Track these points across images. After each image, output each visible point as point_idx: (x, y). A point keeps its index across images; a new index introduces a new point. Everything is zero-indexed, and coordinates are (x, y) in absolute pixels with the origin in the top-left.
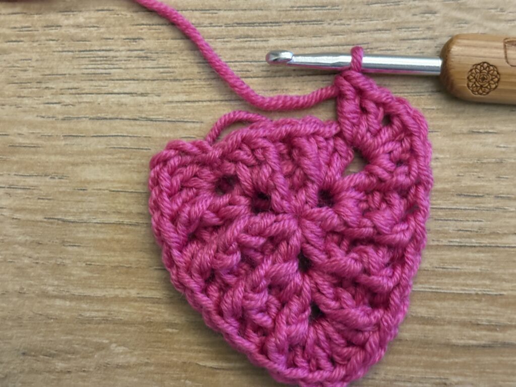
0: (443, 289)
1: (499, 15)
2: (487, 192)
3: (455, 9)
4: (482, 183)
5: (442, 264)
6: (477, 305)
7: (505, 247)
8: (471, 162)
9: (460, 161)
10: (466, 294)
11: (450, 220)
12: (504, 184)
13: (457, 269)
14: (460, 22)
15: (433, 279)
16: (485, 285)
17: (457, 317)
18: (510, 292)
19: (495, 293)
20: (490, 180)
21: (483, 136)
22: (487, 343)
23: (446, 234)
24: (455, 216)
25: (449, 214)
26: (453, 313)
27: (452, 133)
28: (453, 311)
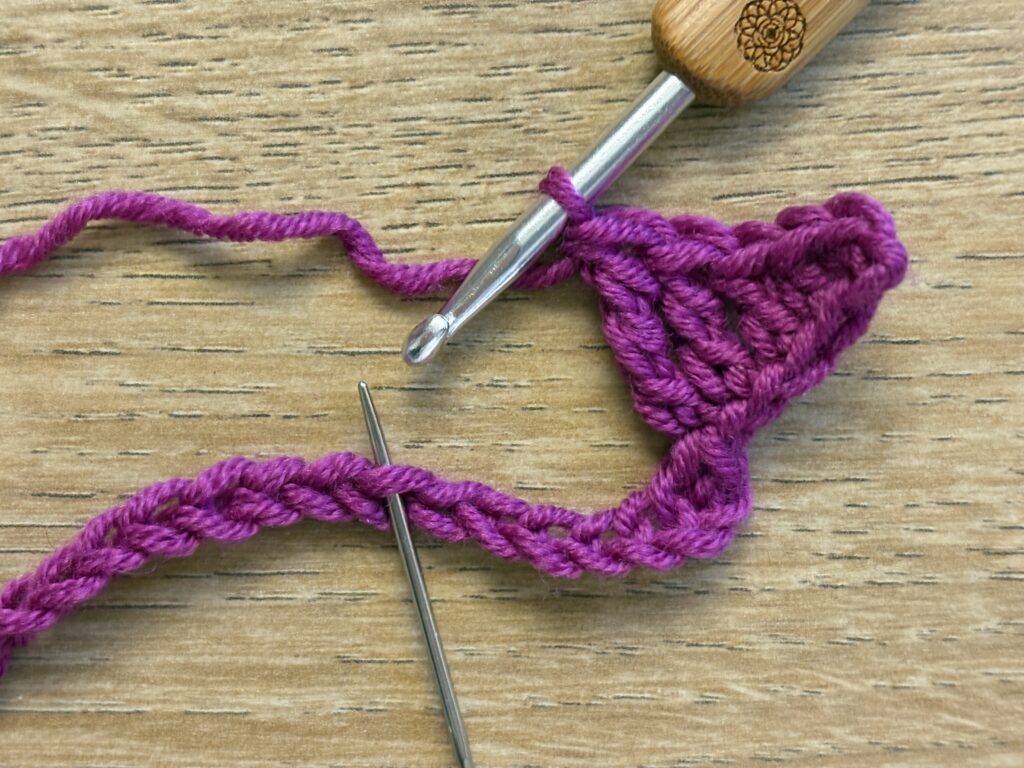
1: (115, 84)
2: (101, 487)
3: (12, 73)
4: (90, 467)
6: (87, 738)
7: (147, 607)
8: (62, 421)
9: (37, 420)
10: (59, 712)
11: (21, 552)
12: (139, 466)
14: (25, 102)
16: (103, 692)
18: (159, 706)
19: (126, 710)
20: (107, 460)
21: (88, 361)
24: (31, 543)
25: (16, 537)
26: (36, 756)
27: (18, 356)
28: (35, 752)
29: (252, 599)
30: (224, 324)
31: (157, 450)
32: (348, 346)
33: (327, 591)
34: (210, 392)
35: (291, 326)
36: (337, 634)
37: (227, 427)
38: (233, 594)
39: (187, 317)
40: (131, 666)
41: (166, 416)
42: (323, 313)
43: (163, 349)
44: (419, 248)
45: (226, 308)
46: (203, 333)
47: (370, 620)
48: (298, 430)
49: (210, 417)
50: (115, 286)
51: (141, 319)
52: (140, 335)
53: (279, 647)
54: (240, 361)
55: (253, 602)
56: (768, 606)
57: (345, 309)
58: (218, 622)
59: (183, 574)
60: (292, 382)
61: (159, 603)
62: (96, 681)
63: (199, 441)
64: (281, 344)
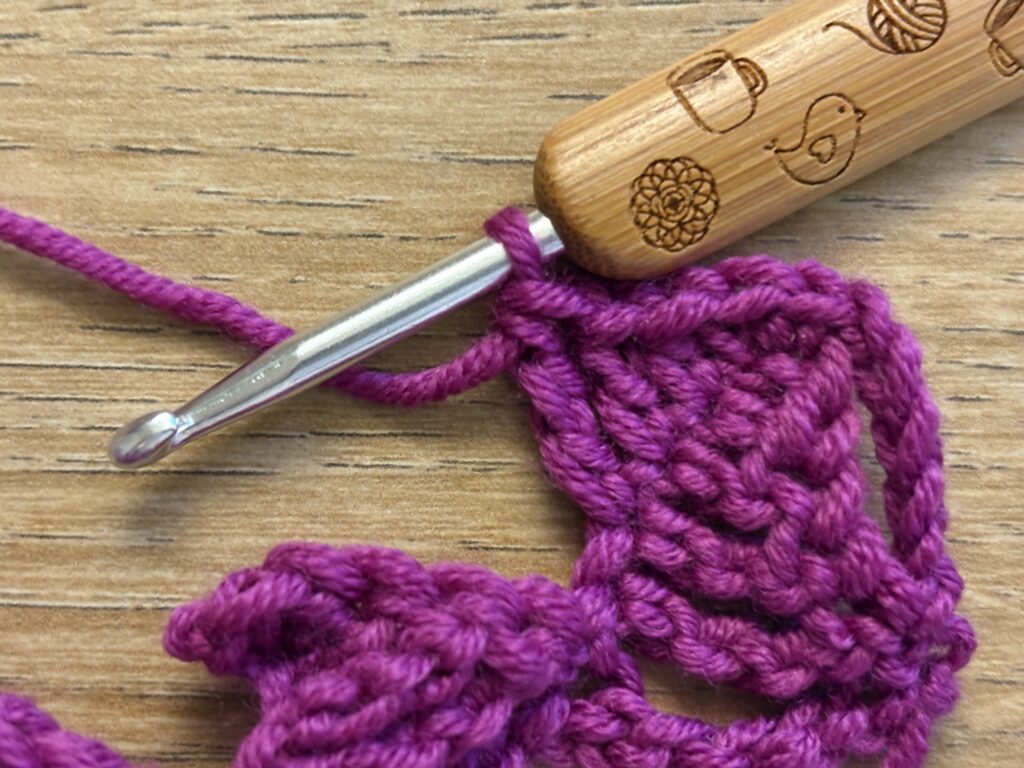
0: (41, 598)
5: (37, 526)
7: (223, 473)
8: (122, 235)
10: (105, 609)
11: (65, 399)
13: (82, 537)
15: (13, 569)
16: (163, 582)
17: (81, 677)
21: (157, 161)
22: (168, 749)
23: (52, 438)
24: (79, 388)
25: (59, 381)
26: (71, 666)
27: (70, 152)
28: (70, 660)
29: (357, 466)
30: (329, 120)
31: (241, 275)
32: (482, 153)
33: (451, 458)
34: (310, 205)
35: (411, 126)
36: (461, 514)
37: (330, 250)
38: (333, 460)
39: (284, 110)
40: (201, 549)
41: (255, 233)
42: (451, 110)
43: (253, 148)
44: (572, 34)
45: (332, 101)
46: (302, 130)
47: (504, 496)
48: (418, 256)
49: (309, 236)
50: (197, 68)
51: (225, 110)
52: (224, 131)
53: (389, 528)
54: (348, 167)
55: (357, 470)
56: (997, 487)
57: (479, 106)
58: (313, 495)
59: (270, 432)
60: (413, 195)
61: (238, 469)
62: (154, 567)
63: (295, 266)
64: (399, 147)
